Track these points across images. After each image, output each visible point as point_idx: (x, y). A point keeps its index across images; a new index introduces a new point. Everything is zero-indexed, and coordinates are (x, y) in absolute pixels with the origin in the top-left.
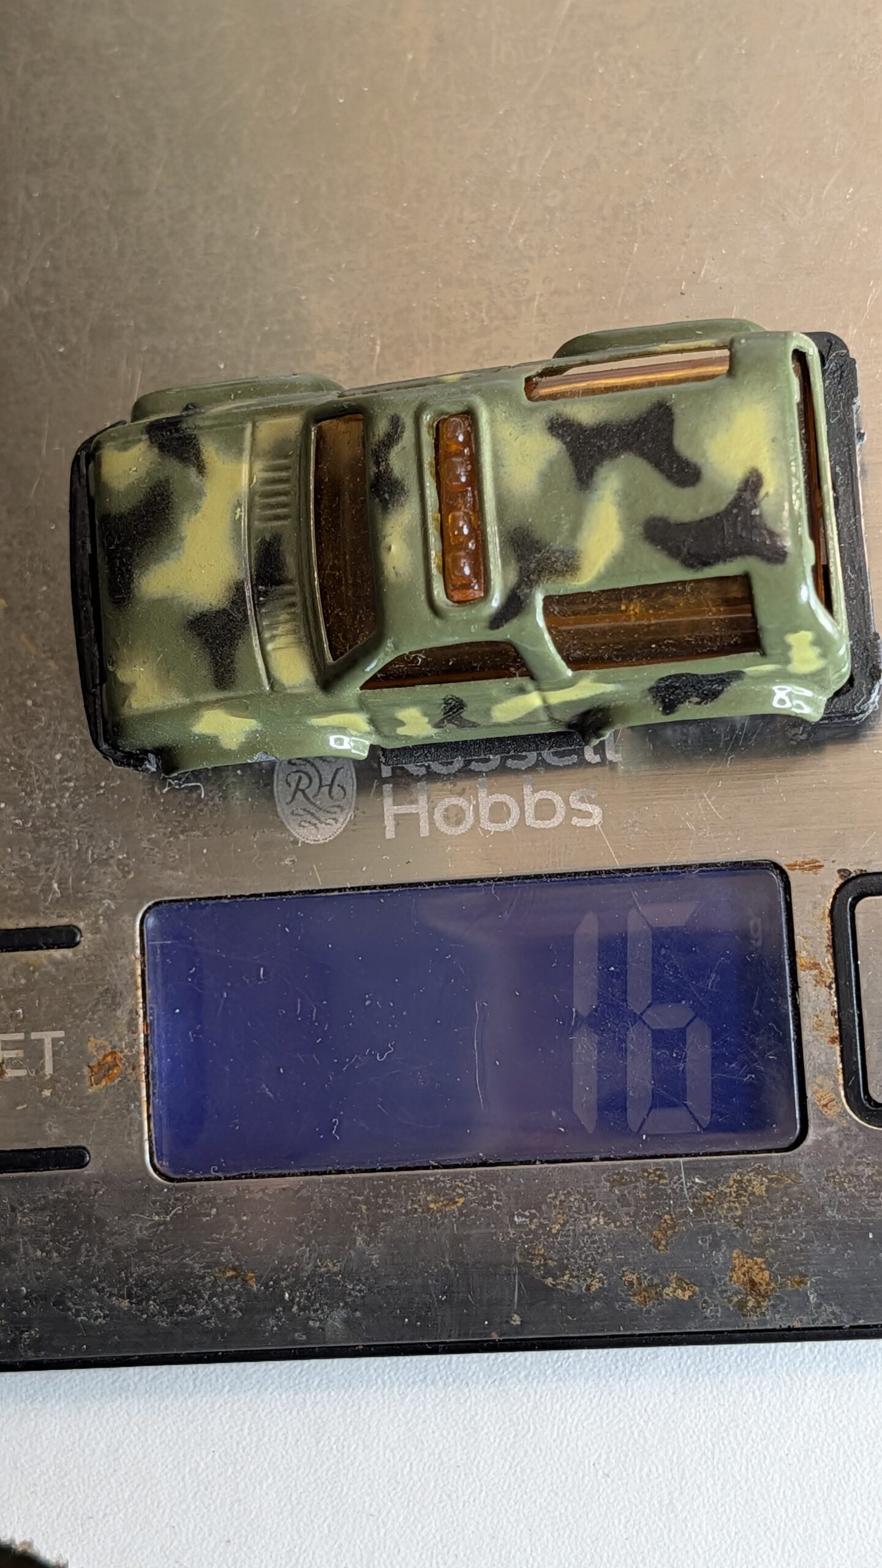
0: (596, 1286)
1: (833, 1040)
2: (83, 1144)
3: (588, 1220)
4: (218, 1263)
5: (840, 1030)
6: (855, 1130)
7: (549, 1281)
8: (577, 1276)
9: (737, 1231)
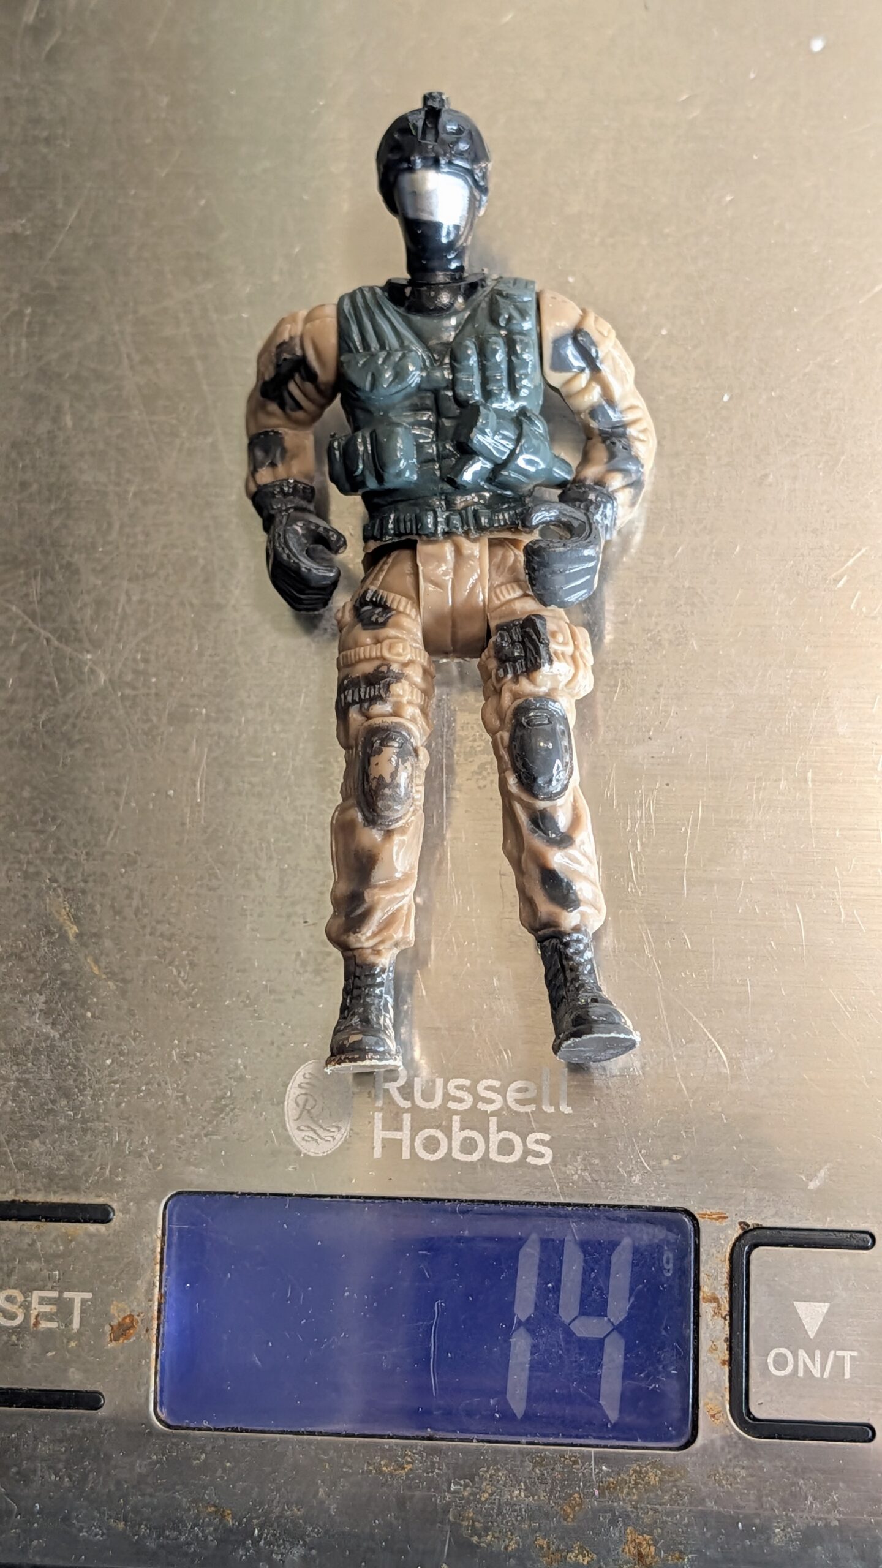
0: (513, 1546)
1: (723, 1363)
2: (100, 1389)
3: (511, 1492)
4: (202, 1499)
5: (730, 1354)
6: (735, 1439)
7: (475, 1539)
8: (498, 1538)
9: (632, 1512)
